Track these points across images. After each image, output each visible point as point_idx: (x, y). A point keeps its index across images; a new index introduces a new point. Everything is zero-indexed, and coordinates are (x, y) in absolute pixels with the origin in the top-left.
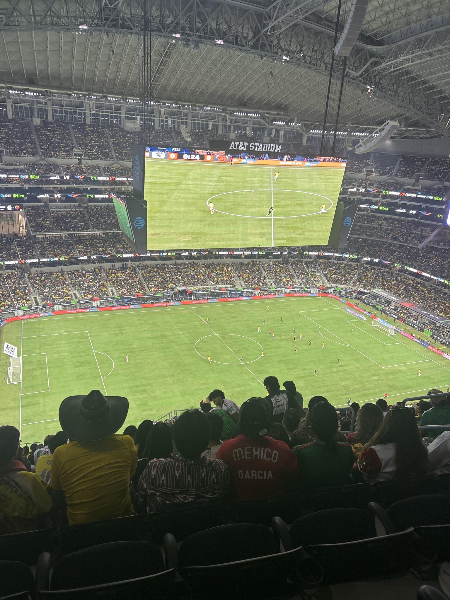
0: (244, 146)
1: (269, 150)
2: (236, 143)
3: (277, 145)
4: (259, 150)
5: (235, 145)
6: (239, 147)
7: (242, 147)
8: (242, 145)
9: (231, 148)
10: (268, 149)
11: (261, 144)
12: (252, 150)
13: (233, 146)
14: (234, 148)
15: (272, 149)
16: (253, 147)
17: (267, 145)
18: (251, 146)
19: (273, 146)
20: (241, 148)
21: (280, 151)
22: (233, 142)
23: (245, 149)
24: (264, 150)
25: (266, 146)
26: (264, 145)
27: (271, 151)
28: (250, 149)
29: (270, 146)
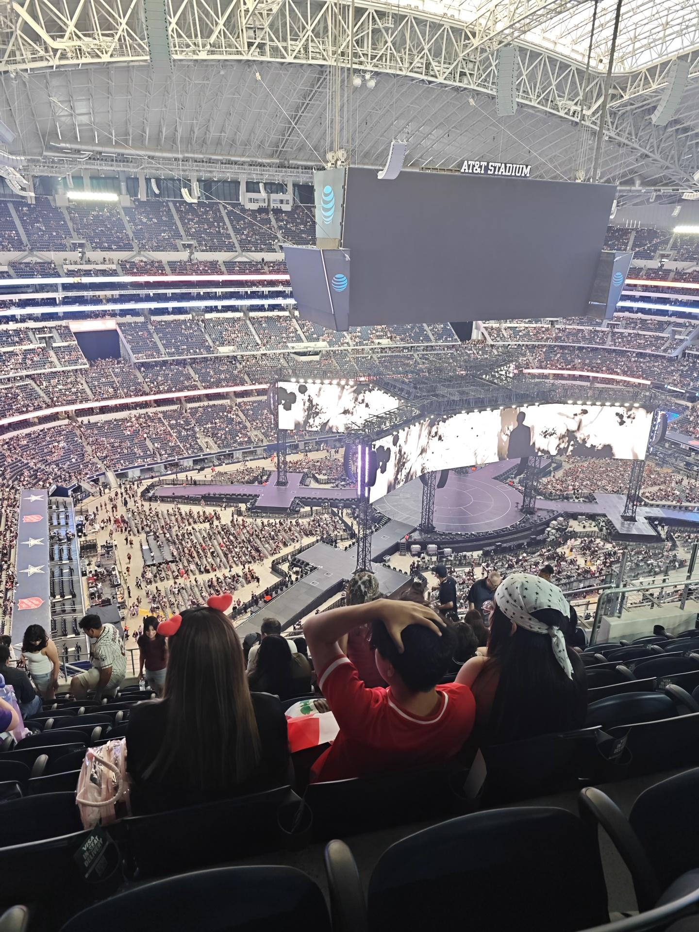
0: (480, 167)
2: (470, 162)
3: (525, 166)
4: (500, 173)
5: (469, 166)
6: (475, 169)
7: (478, 169)
8: (478, 165)
9: (462, 170)
11: (503, 165)
12: (492, 172)
13: (467, 168)
14: (467, 171)
16: (493, 169)
17: (511, 165)
18: (490, 168)
19: (519, 168)
21: (529, 175)
22: (466, 162)
23: (483, 172)
24: (507, 174)
25: (509, 167)
26: (508, 165)
27: (517, 174)
28: (489, 173)
29: (516, 167)
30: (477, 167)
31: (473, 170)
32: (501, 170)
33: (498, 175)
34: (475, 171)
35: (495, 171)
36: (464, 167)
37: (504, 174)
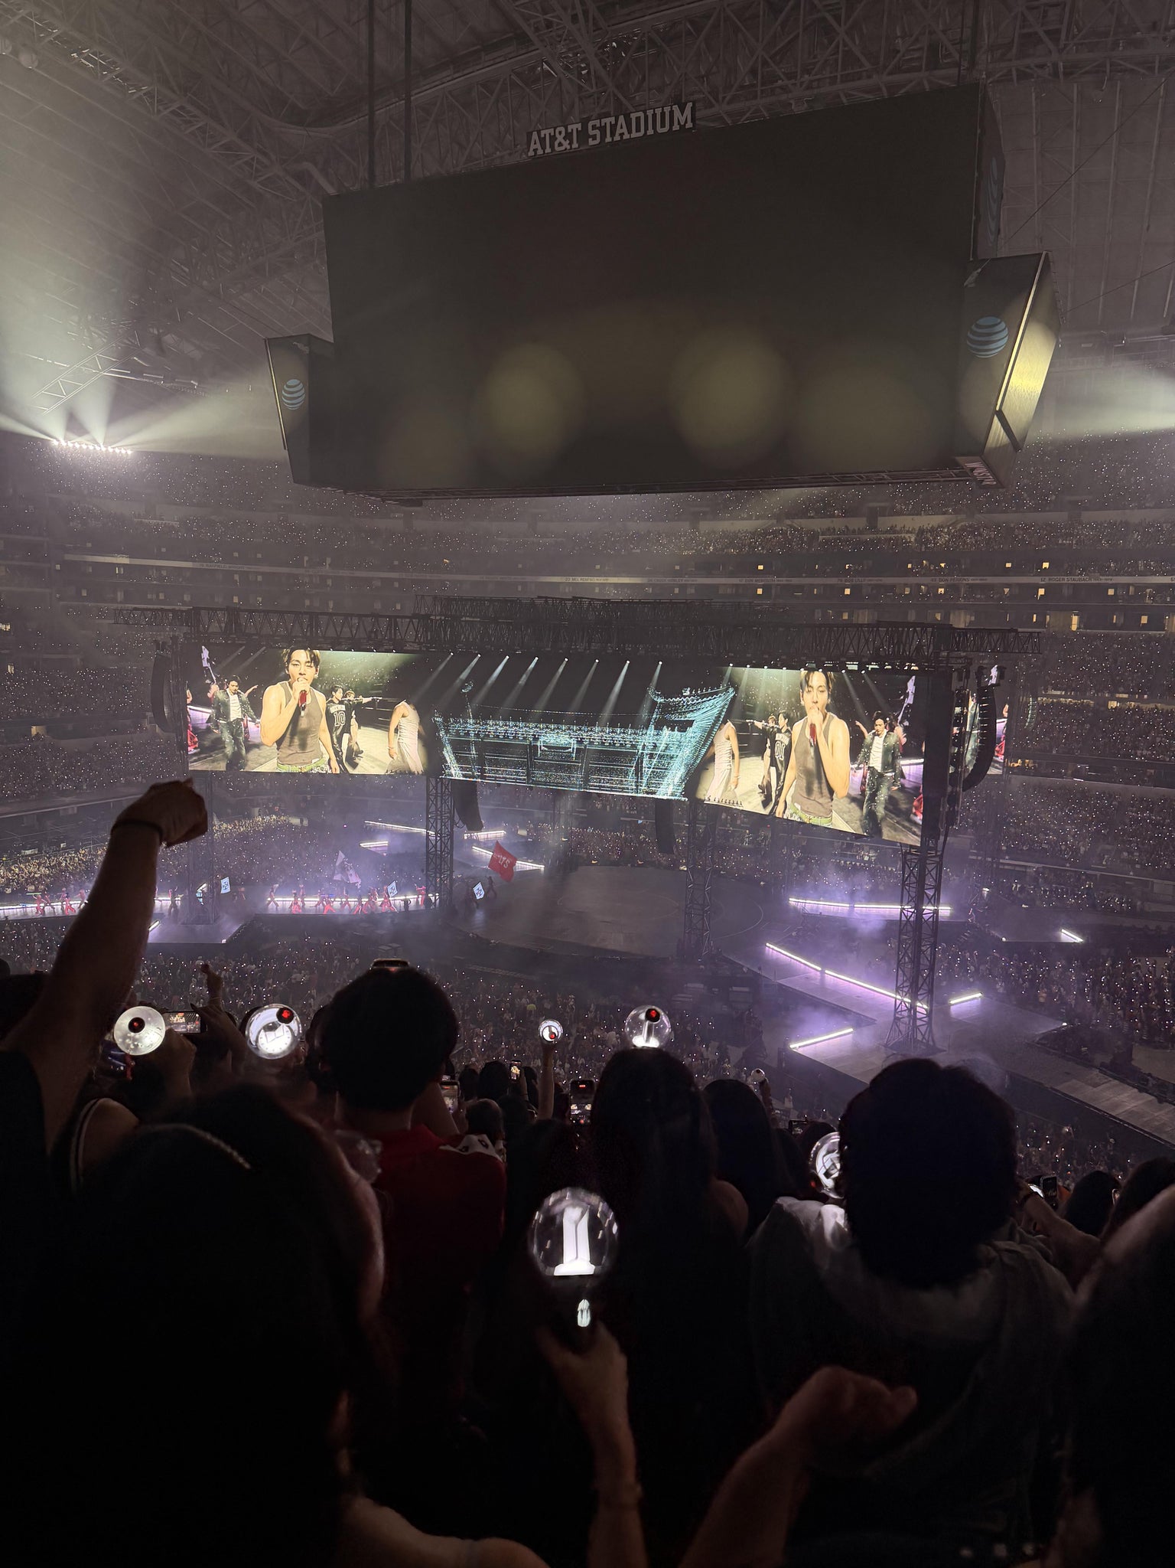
0: (568, 136)
1: (650, 132)
2: (546, 132)
3: (676, 108)
4: (617, 138)
5: (542, 141)
6: (556, 143)
7: (563, 141)
8: (563, 134)
9: (531, 153)
10: (646, 129)
11: (621, 119)
12: (597, 142)
13: (538, 146)
14: (540, 152)
15: (663, 125)
16: (597, 132)
17: (641, 114)
18: (591, 132)
19: (663, 114)
20: (560, 144)
21: (689, 125)
22: (535, 134)
23: (575, 145)
24: (634, 135)
25: (638, 119)
26: (633, 116)
27: (660, 130)
28: (591, 142)
29: (654, 115)
30: (560, 138)
31: (552, 146)
32: (619, 131)
33: (613, 143)
34: (557, 149)
35: (603, 136)
36: (533, 147)
37: (626, 136)
